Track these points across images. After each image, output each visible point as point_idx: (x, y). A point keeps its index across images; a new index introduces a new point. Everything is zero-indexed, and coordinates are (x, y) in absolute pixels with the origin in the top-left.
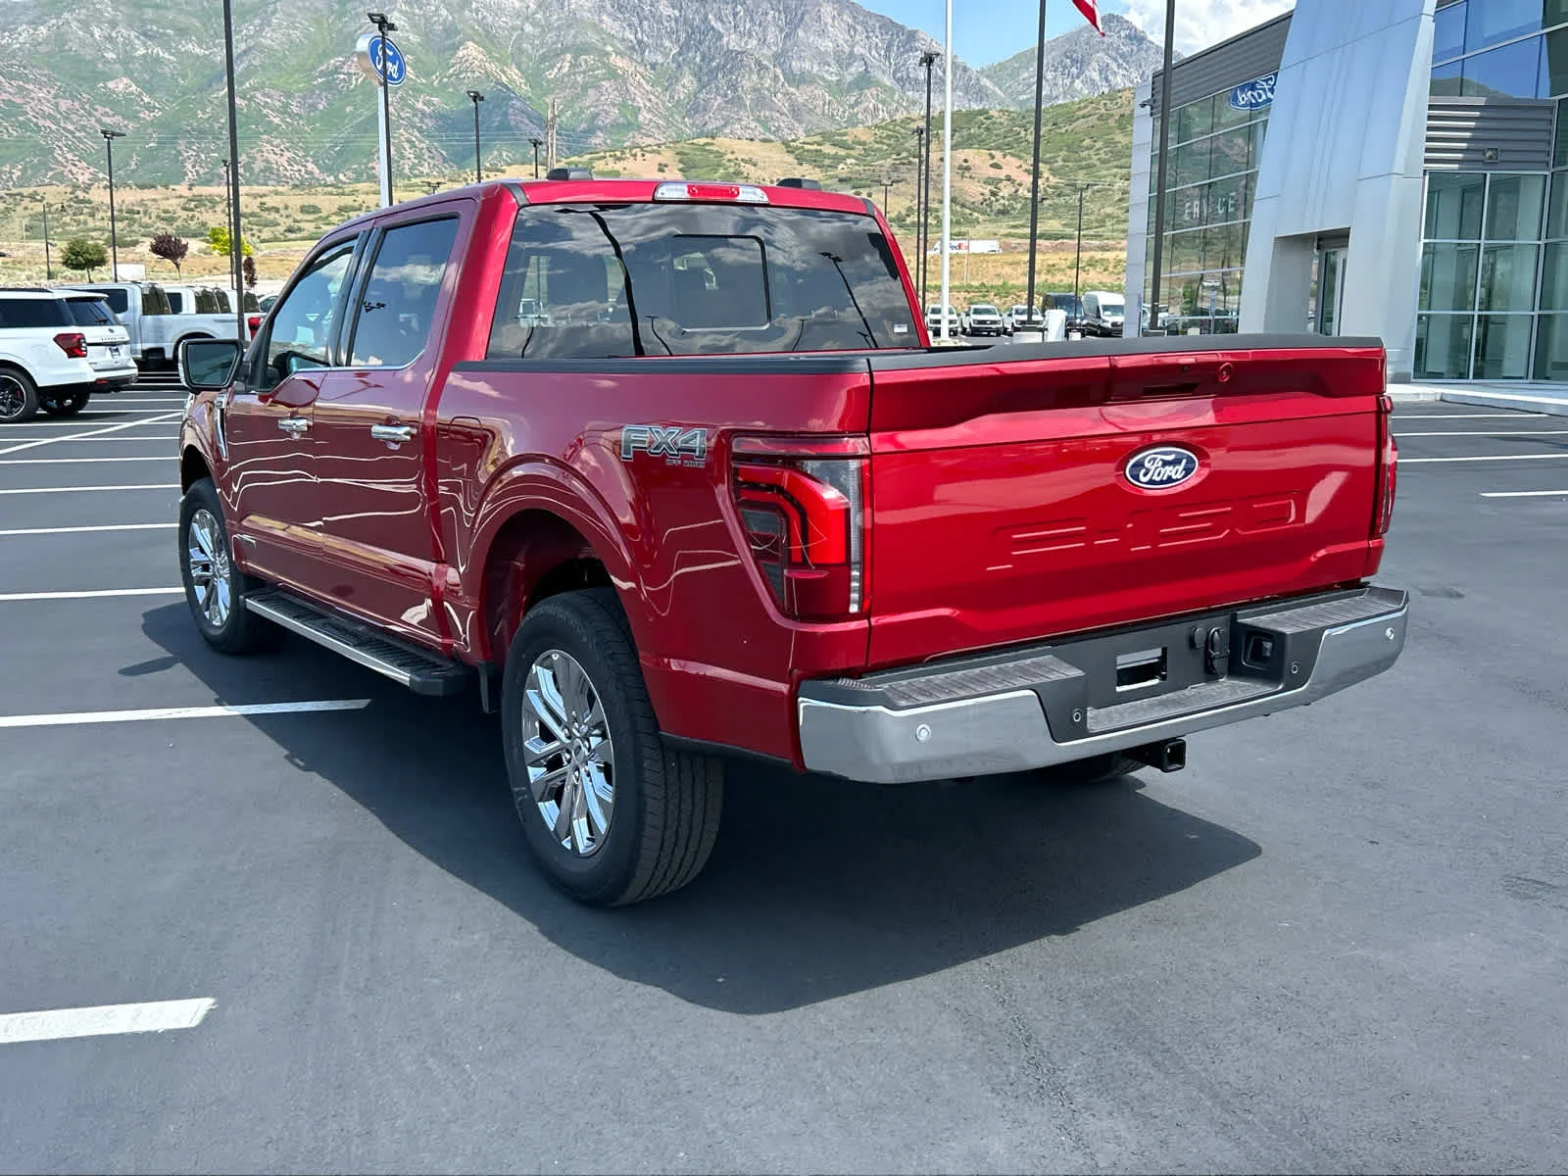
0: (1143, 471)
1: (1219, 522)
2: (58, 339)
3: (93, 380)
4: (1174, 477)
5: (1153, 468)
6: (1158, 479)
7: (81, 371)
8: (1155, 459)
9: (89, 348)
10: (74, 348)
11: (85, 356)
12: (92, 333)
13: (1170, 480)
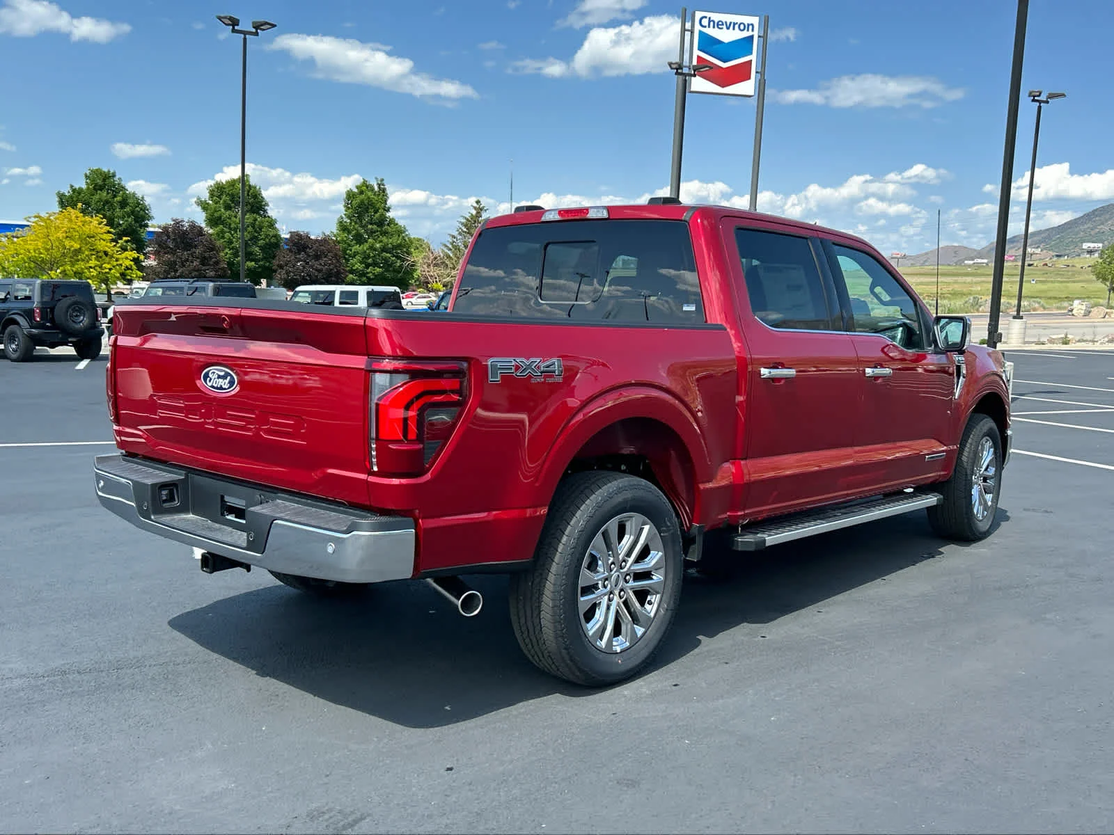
0: (209, 379)
5: (214, 378)
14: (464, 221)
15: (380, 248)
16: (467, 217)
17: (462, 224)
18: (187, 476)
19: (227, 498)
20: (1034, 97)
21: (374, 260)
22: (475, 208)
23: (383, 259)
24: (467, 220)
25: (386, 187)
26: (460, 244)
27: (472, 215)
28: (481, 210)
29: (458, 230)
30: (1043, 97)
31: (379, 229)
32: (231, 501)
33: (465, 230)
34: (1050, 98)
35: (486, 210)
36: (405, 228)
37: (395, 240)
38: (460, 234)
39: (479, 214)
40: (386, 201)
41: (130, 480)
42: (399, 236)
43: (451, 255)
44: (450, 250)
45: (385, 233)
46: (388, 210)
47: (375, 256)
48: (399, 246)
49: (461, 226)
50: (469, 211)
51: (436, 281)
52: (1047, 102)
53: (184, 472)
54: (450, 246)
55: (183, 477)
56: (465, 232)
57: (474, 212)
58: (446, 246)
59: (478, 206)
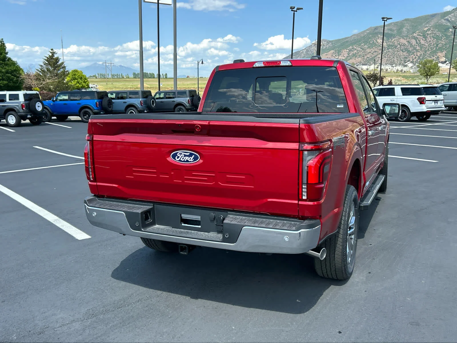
0: (177, 157)
1: (210, 179)
2: (418, 99)
3: (426, 111)
4: (189, 160)
5: (181, 156)
6: (183, 160)
7: (423, 108)
8: (181, 154)
9: (426, 101)
10: (422, 101)
11: (425, 104)
12: (428, 97)
13: (187, 161)
14: (46, 58)
15: (5, 72)
16: (48, 57)
17: (45, 60)
18: (154, 206)
19: (183, 215)
20: (292, 9)
21: (2, 78)
22: (51, 52)
23: (8, 77)
24: (48, 58)
25: (4, 42)
26: (45, 69)
27: (50, 56)
28: (54, 53)
29: (43, 63)
30: (295, 9)
31: (3, 63)
32: (185, 216)
33: (47, 63)
34: (298, 10)
35: (56, 53)
36: (17, 62)
37: (12, 68)
38: (45, 64)
39: (53, 55)
40: (5, 49)
41: (123, 211)
42: (14, 66)
43: (41, 74)
44: (41, 72)
45: (7, 65)
46: (7, 53)
47: (2, 76)
48: (15, 70)
49: (45, 61)
50: (48, 54)
51: (36, 87)
52: (296, 11)
53: (152, 204)
54: (40, 70)
55: (152, 207)
56: (47, 64)
57: (51, 54)
58: (38, 70)
59: (52, 52)
